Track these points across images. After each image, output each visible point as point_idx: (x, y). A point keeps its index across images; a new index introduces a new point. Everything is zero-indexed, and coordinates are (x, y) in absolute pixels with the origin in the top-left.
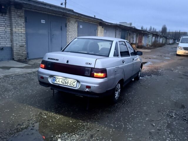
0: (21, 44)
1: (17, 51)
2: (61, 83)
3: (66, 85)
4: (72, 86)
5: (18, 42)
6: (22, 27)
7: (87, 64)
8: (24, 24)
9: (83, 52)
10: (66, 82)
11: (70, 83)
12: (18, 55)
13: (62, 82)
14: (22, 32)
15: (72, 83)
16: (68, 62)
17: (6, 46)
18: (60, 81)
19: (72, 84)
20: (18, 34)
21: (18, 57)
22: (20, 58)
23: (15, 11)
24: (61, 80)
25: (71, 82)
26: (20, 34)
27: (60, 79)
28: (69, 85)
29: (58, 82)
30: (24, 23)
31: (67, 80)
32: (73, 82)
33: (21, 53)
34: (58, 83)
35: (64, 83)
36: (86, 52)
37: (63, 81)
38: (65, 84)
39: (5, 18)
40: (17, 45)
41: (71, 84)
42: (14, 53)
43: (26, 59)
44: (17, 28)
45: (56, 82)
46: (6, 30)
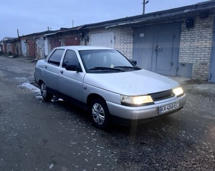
0: (203, 61)
1: (196, 69)
5: (199, 58)
6: (207, 39)
8: (210, 35)
12: (197, 74)
14: (207, 46)
17: (189, 62)
20: (200, 49)
21: (197, 76)
22: (199, 79)
23: (201, 22)
26: (203, 49)
30: (212, 35)
33: (201, 72)
39: (192, 32)
40: (197, 62)
42: (193, 71)
43: (207, 80)
44: (199, 42)
46: (191, 45)
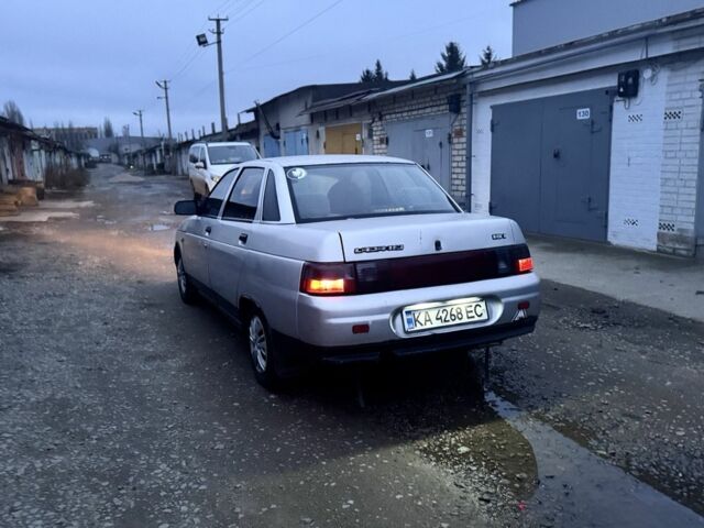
2: (438, 324)
3: (457, 321)
4: (477, 318)
7: (495, 237)
9: (393, 210)
10: (454, 312)
11: (468, 312)
13: (441, 318)
15: (472, 309)
16: (438, 245)
18: (433, 317)
19: (473, 314)
24: (433, 314)
25: (469, 309)
27: (430, 312)
28: (465, 320)
29: (428, 323)
31: (455, 307)
32: (474, 305)
34: (429, 325)
35: (448, 318)
36: (401, 209)
37: (441, 314)
38: (451, 323)
41: (470, 315)
45: (419, 327)
